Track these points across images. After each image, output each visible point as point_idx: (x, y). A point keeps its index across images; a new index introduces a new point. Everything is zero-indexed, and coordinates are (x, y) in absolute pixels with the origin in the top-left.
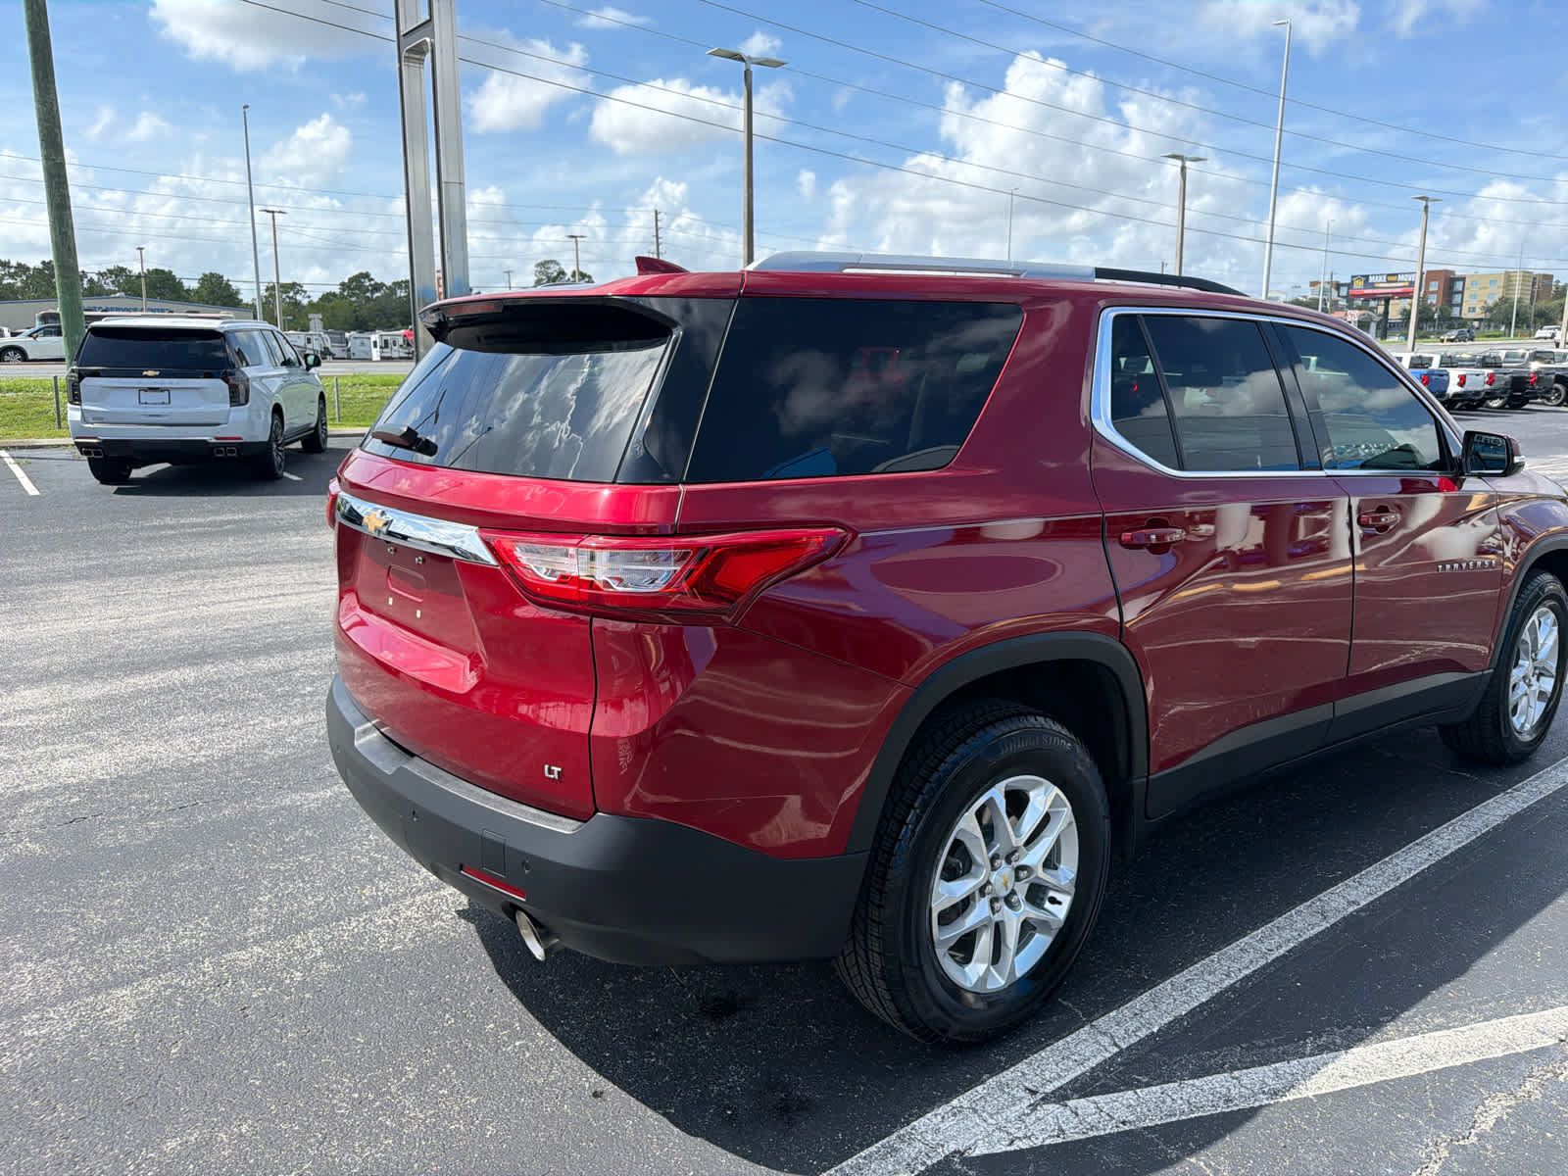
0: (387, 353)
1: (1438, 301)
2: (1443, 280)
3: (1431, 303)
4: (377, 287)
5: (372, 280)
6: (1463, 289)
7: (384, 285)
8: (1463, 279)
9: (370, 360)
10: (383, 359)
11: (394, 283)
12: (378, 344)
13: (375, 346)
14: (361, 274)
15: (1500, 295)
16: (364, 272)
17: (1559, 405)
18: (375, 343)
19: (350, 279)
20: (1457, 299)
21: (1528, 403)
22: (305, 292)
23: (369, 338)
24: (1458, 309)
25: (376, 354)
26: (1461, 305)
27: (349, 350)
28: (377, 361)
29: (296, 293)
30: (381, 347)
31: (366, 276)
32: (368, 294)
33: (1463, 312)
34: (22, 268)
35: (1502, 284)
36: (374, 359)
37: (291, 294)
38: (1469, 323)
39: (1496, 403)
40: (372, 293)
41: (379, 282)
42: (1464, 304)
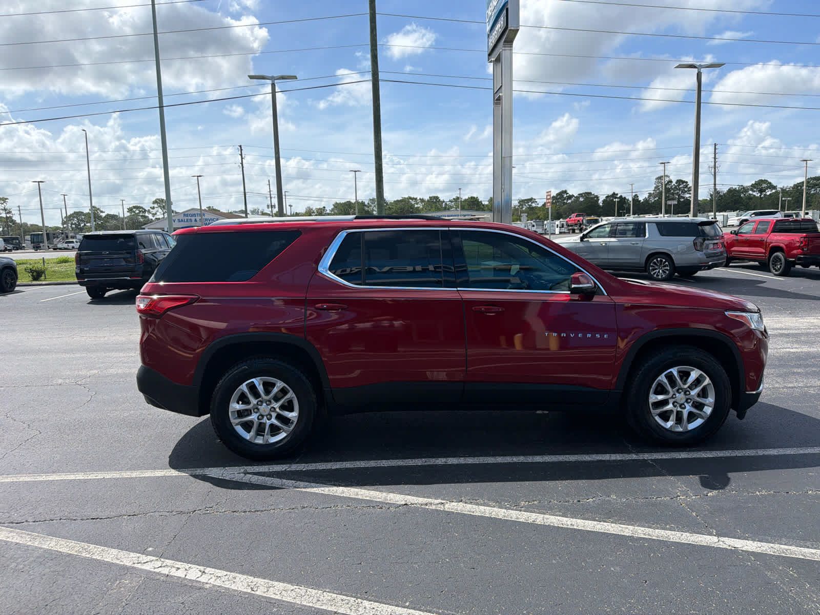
0: (563, 230)
4: (570, 197)
5: (568, 193)
7: (574, 196)
9: (554, 234)
10: (561, 233)
11: (579, 194)
12: (559, 226)
13: (557, 227)
14: (563, 191)
16: (564, 190)
18: (557, 225)
19: (557, 194)
22: (536, 202)
23: (555, 223)
25: (557, 231)
27: (546, 229)
28: (558, 234)
29: (532, 203)
30: (560, 228)
31: (565, 192)
32: (565, 201)
34: (422, 200)
36: (556, 233)
37: (530, 203)
40: (567, 200)
41: (571, 194)
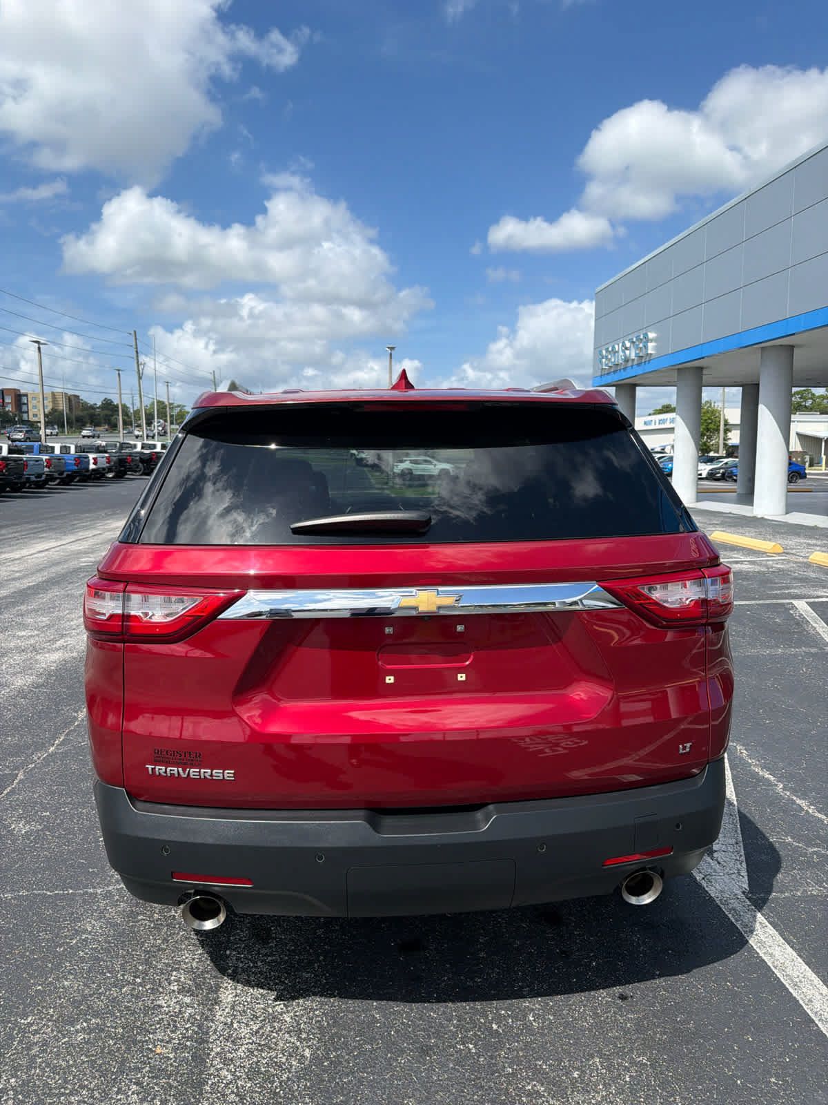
1: (12, 408)
2: (13, 395)
3: (9, 410)
6: (27, 401)
8: (26, 395)
15: (51, 407)
17: (141, 475)
20: (24, 408)
21: (127, 474)
24: (26, 414)
26: (27, 412)
33: (30, 417)
35: (51, 400)
38: (35, 424)
39: (110, 475)
42: (30, 412)
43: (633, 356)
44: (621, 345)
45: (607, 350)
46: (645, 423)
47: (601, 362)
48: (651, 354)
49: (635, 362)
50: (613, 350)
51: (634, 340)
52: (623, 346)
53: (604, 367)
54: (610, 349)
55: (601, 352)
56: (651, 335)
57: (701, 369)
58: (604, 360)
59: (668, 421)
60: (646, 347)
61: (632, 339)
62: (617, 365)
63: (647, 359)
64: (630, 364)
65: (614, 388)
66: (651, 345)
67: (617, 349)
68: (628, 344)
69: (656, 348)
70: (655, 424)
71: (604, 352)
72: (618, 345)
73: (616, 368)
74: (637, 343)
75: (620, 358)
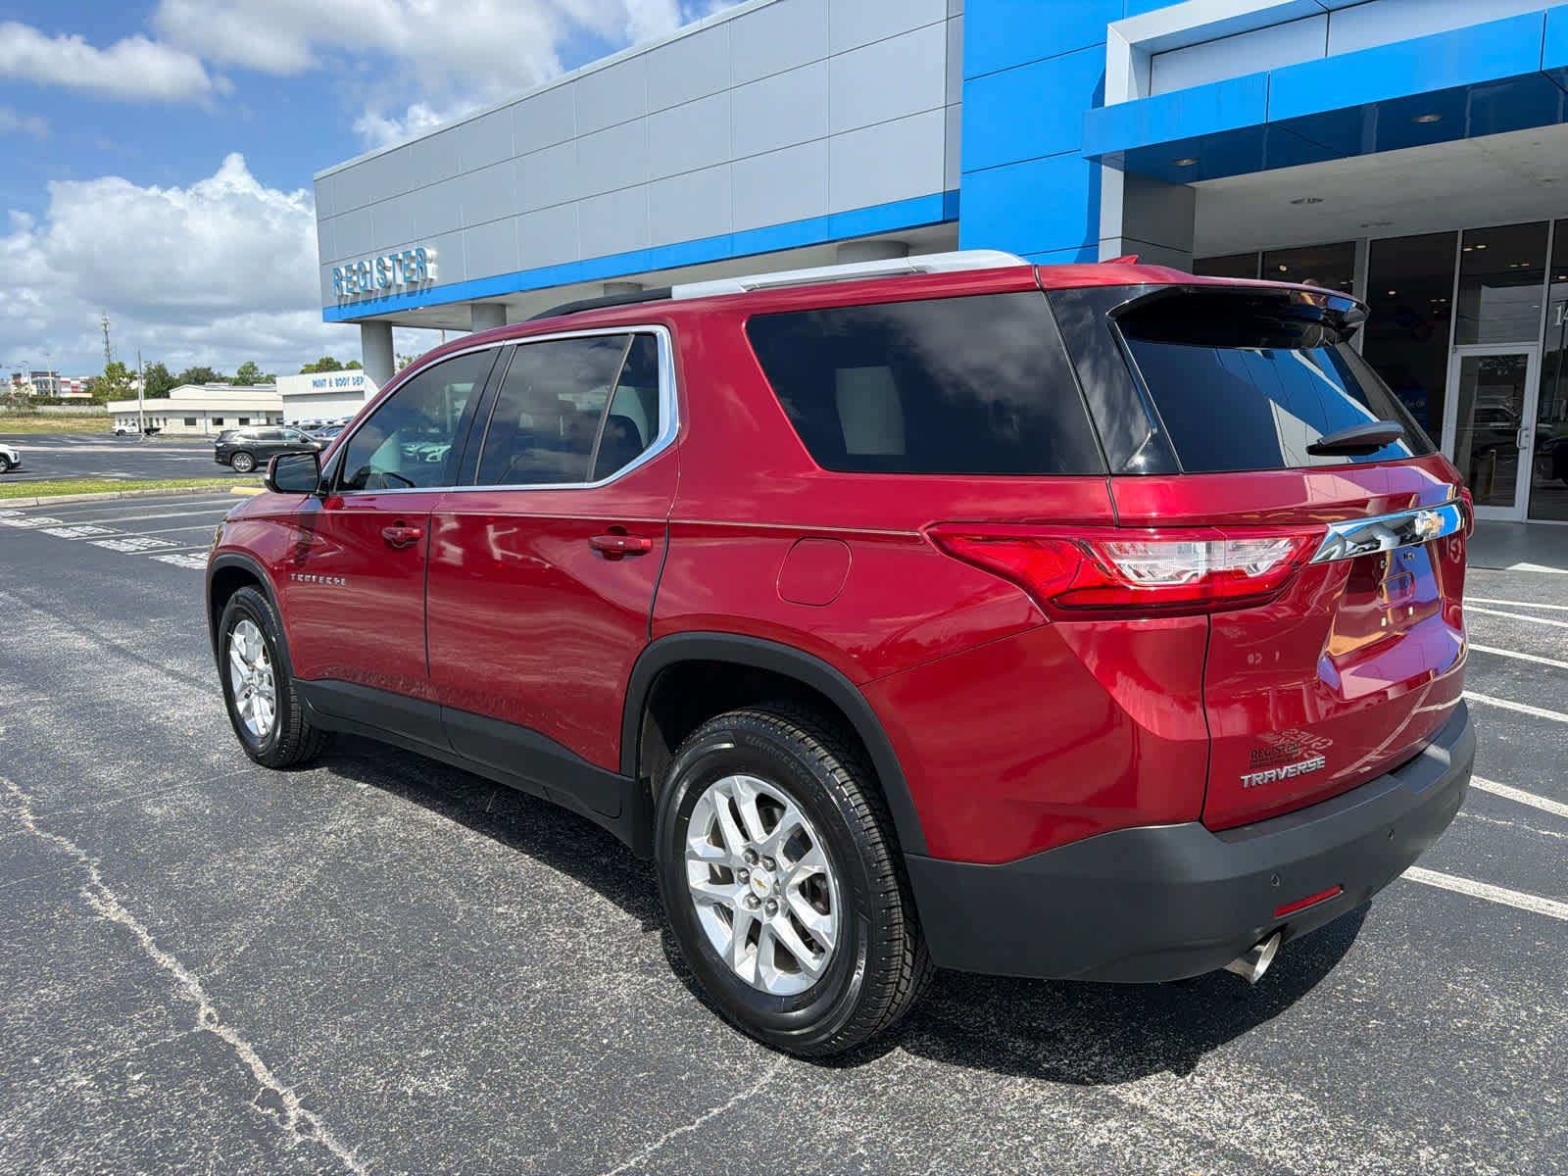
43: (400, 280)
44: (374, 262)
45: (349, 268)
46: (315, 384)
47: (338, 285)
48: (432, 280)
49: (404, 290)
50: (360, 269)
51: (400, 256)
52: (378, 264)
53: (345, 293)
54: (355, 267)
55: (337, 271)
56: (430, 253)
57: (503, 306)
58: (344, 283)
59: (351, 382)
60: (423, 269)
61: (397, 255)
62: (371, 291)
63: (426, 287)
64: (393, 292)
65: (359, 326)
66: (431, 267)
67: (368, 269)
68: (388, 263)
69: (439, 272)
70: (331, 386)
71: (343, 271)
72: (371, 262)
73: (369, 297)
74: (406, 262)
75: (375, 281)
